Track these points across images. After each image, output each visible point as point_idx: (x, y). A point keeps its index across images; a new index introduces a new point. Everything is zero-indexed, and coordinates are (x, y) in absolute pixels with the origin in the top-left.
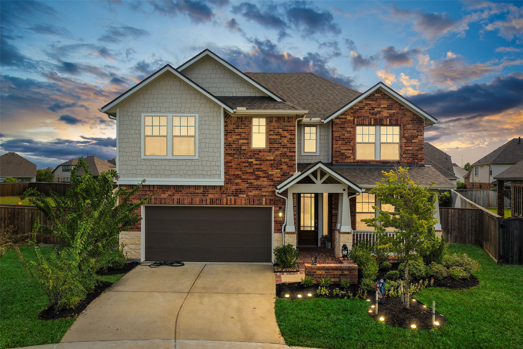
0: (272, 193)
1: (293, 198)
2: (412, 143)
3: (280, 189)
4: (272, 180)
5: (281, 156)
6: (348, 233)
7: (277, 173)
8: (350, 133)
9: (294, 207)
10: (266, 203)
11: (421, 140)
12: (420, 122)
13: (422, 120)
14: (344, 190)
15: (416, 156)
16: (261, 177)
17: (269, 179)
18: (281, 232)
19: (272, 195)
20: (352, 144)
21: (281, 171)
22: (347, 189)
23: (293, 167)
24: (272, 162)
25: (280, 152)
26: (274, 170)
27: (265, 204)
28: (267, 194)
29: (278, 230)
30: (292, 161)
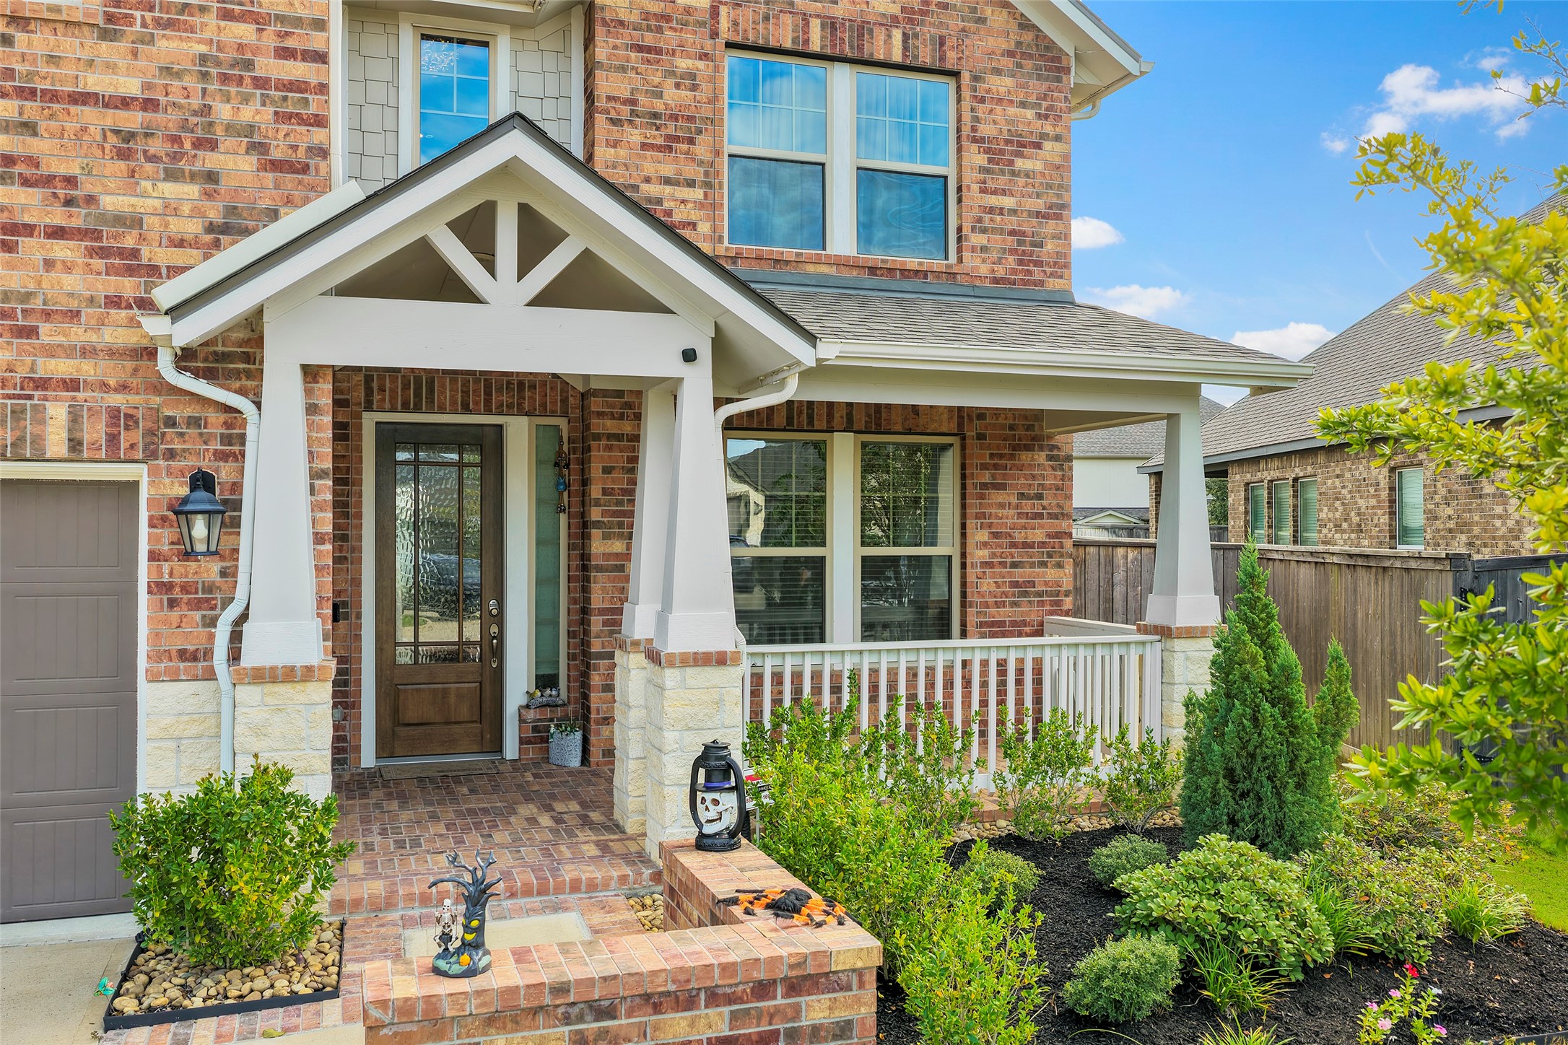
0: (129, 365)
1: (312, 409)
2: (1013, 173)
3: (177, 312)
4: (130, 263)
5: (204, 76)
6: (720, 660)
7: (171, 209)
8: (694, 88)
9: (315, 475)
10: (75, 445)
11: (1058, 160)
12: (1050, 69)
13: (1059, 59)
14: (689, 356)
15: (1034, 244)
16: (29, 230)
17: (103, 253)
18: (210, 675)
19: (134, 382)
20: (701, 149)
21: (208, 195)
22: (705, 353)
23: (305, 169)
24: (133, 120)
25: (203, 49)
26: (146, 185)
27: (63, 451)
28: (87, 369)
29: (183, 655)
30: (303, 121)
